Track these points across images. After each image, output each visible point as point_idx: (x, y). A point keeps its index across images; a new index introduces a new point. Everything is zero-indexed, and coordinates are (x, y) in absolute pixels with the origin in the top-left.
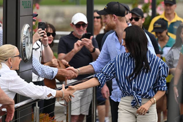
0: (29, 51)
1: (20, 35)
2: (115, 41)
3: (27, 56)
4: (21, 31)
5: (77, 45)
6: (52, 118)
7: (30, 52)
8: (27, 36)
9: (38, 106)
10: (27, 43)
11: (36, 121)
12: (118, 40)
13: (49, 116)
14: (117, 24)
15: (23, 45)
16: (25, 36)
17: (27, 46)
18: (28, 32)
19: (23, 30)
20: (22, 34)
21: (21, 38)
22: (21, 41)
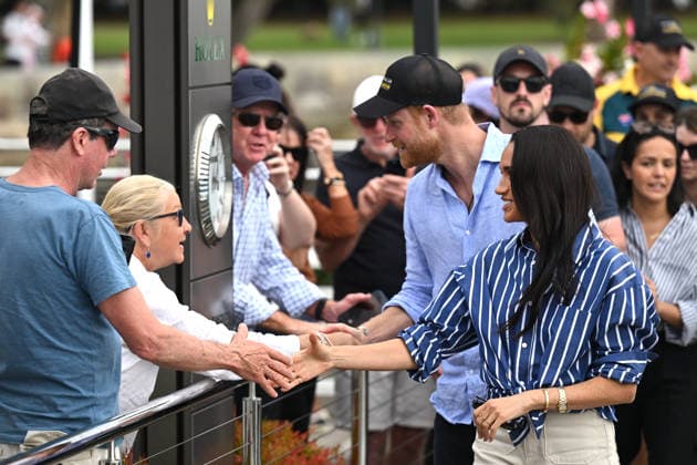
0: (220, 207)
1: (188, 153)
2: (442, 198)
3: (216, 226)
4: (192, 138)
5: (367, 198)
6: (304, 436)
7: (223, 213)
8: (214, 155)
9: (257, 396)
10: (215, 181)
11: (249, 446)
12: (454, 195)
13: (294, 429)
14: (444, 136)
15: (201, 188)
16: (208, 157)
17: (213, 189)
18: (218, 143)
19: (198, 136)
20: (195, 150)
21: (193, 163)
22: (193, 172)
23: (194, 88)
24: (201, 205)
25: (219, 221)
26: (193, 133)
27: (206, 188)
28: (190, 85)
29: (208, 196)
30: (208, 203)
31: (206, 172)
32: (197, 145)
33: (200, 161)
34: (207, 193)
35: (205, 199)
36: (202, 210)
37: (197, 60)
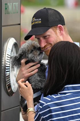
0: (15, 79)
8: (12, 55)
15: (7, 70)
16: (10, 57)
17: (12, 71)
18: (14, 50)
19: (6, 47)
20: (4, 53)
21: (3, 59)
22: (3, 63)
23: (4, 26)
24: (6, 78)
25: (14, 85)
26: (3, 46)
27: (8, 70)
28: (2, 25)
29: (9, 74)
30: (10, 77)
31: (9, 63)
32: (5, 51)
33: (6, 58)
34: (9, 72)
35: (8, 75)
36: (7, 80)
37: (5, 14)
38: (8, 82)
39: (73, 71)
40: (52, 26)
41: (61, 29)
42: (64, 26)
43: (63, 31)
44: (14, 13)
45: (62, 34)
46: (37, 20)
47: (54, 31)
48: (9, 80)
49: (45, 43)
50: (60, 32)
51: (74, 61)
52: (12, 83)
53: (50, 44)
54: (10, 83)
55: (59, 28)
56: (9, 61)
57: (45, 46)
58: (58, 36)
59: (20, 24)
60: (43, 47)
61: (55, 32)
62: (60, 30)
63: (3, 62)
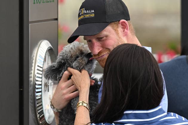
4: (31, 57)
10: (46, 85)
15: (37, 90)
16: (41, 69)
18: (49, 59)
19: (35, 55)
20: (33, 65)
21: (31, 73)
22: (32, 79)
24: (37, 102)
27: (40, 90)
29: (41, 96)
30: (42, 100)
31: (40, 80)
32: (34, 61)
33: (36, 71)
34: (40, 93)
35: (39, 97)
36: (38, 105)
37: (34, 3)
38: (39, 108)
39: (139, 91)
40: (111, 22)
41: (124, 26)
42: (128, 21)
43: (127, 29)
44: (48, 2)
45: (126, 35)
46: (88, 12)
47: (113, 29)
48: (42, 105)
49: (100, 48)
50: (124, 31)
51: (141, 75)
52: (45, 110)
53: (107, 50)
54: (42, 111)
55: (122, 25)
56: (41, 76)
57: (100, 53)
58: (120, 38)
59: (57, 19)
60: (97, 54)
61: (115, 30)
62: (123, 28)
63: (31, 77)
